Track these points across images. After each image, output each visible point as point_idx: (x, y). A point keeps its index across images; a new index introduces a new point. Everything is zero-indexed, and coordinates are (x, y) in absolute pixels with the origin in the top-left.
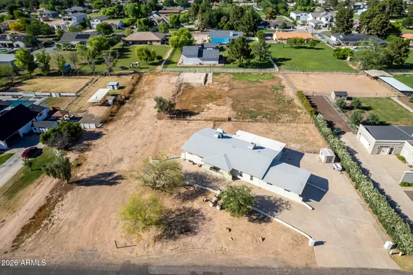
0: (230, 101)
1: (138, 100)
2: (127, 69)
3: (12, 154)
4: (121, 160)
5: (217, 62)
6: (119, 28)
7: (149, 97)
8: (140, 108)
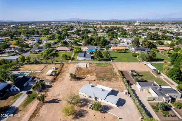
0: (95, 74)
1: (63, 74)
2: (58, 61)
3: (22, 93)
4: (59, 95)
5: (91, 59)
6: (53, 44)
7: (67, 73)
8: (64, 77)
